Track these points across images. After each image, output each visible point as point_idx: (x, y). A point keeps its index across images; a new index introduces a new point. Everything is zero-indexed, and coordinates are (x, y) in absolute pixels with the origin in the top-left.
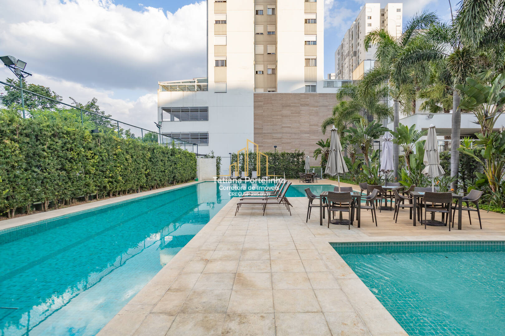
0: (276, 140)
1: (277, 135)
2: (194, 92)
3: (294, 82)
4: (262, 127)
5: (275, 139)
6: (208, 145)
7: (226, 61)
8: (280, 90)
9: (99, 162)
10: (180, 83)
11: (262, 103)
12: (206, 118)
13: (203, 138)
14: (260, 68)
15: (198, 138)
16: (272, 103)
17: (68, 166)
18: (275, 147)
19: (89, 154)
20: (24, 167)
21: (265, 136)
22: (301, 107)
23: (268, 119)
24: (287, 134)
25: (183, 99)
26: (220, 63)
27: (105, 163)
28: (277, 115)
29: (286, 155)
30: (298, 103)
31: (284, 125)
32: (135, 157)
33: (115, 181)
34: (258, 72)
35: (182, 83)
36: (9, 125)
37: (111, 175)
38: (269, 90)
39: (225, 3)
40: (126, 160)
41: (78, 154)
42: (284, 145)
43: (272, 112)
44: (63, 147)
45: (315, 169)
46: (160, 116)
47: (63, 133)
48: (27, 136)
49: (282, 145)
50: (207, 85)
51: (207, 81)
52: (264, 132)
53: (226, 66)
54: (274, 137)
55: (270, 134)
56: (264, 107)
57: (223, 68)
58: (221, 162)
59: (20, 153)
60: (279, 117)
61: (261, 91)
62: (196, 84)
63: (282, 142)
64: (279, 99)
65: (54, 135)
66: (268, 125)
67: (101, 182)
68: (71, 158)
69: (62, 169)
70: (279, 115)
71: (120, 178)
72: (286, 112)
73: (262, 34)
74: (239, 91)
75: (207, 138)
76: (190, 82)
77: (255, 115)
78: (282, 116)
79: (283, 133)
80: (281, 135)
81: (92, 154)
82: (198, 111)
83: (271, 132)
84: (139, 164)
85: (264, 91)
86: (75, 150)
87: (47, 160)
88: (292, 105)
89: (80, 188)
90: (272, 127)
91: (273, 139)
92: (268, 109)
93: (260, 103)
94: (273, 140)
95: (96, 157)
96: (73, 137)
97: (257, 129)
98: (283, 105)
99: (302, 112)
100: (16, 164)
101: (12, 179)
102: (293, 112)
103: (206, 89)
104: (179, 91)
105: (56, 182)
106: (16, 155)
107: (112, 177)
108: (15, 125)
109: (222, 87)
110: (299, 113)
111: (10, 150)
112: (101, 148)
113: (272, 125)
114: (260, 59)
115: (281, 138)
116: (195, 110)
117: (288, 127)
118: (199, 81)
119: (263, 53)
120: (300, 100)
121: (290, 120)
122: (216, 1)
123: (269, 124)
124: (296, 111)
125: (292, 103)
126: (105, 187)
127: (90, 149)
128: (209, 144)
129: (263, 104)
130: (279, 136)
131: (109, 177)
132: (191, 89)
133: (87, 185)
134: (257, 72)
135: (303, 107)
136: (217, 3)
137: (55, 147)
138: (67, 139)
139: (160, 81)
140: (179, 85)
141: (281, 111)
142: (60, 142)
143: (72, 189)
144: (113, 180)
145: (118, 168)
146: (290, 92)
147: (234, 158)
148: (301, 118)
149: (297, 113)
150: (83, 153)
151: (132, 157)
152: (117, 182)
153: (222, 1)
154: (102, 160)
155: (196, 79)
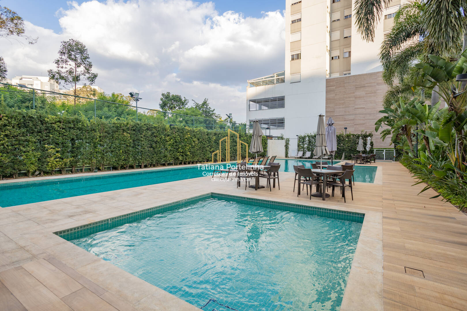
0: (348, 122)
1: (349, 117)
2: (273, 85)
3: (369, 62)
4: (334, 110)
5: (347, 120)
6: (284, 129)
7: (300, 54)
8: (353, 73)
9: (173, 143)
10: (263, 79)
11: (334, 87)
12: (282, 106)
13: (280, 123)
14: (336, 53)
15: (276, 123)
16: (344, 86)
17: (154, 145)
18: (346, 128)
19: (167, 138)
20: (132, 146)
21: (336, 118)
22: (377, 86)
23: (340, 102)
24: (361, 115)
25: (265, 92)
26: (295, 57)
27: (178, 144)
28: (350, 97)
29: (352, 136)
30: (374, 83)
31: (356, 107)
32: (200, 140)
33: (185, 155)
34: (334, 58)
35: (265, 78)
36: (126, 126)
37: (181, 151)
38: (345, 73)
39: (300, 3)
40: (194, 142)
41: (160, 139)
42: (357, 126)
43: (344, 95)
44: (152, 135)
45: (386, 151)
46: (248, 108)
47: (152, 128)
48: (134, 130)
49: (355, 126)
50: (284, 77)
51: (284, 74)
52: (335, 114)
53: (300, 58)
54: (347, 119)
55: (342, 116)
56: (336, 91)
57: (298, 60)
58: (290, 143)
59: (130, 139)
60: (351, 99)
61: (336, 75)
62: (275, 78)
63: (355, 123)
64: (352, 81)
65: (148, 129)
66: (340, 108)
67: (174, 155)
68: (157, 141)
69: (151, 147)
70: (352, 97)
71: (189, 153)
72: (358, 93)
73: (338, 20)
74: (312, 79)
75: (283, 123)
76: (272, 77)
77: (327, 99)
78: (355, 98)
79: (356, 114)
80: (354, 117)
81: (169, 138)
82: (276, 100)
83: (342, 114)
84: (204, 144)
85: (340, 75)
86: (158, 137)
87: (143, 142)
88: (366, 85)
89: (161, 158)
90: (344, 109)
91: (345, 120)
92: (340, 92)
93: (332, 87)
94: (345, 122)
95: (172, 140)
96: (158, 130)
97: (328, 112)
98: (357, 86)
99: (378, 91)
100: (128, 144)
101: (127, 152)
102: (368, 92)
103: (283, 81)
104: (262, 85)
105: (147, 154)
106: (128, 140)
107: (182, 152)
108: (128, 126)
109: (297, 77)
110: (376, 93)
111: (126, 138)
112: (175, 135)
113: (343, 108)
114: (336, 44)
115: (353, 120)
116: (274, 100)
117: (362, 108)
118: (278, 75)
119: (339, 38)
120: (376, 79)
121: (365, 101)
122: (292, 4)
123: (341, 106)
124: (371, 91)
125: (367, 83)
126: (178, 158)
127: (168, 136)
128: (285, 127)
129: (336, 88)
130: (352, 117)
131: (181, 152)
132: (272, 82)
133: (166, 156)
134: (332, 58)
135: (380, 86)
136: (294, 6)
137: (147, 135)
138: (154, 130)
139: (249, 79)
140: (262, 81)
141: (354, 92)
142: (150, 133)
143: (157, 158)
144: (184, 154)
145: (187, 147)
146: (365, 72)
147: (302, 139)
148: (377, 97)
149: (372, 93)
150: (163, 138)
151: (198, 139)
152: (186, 155)
153: (297, 3)
154: (176, 142)
155: (275, 74)
